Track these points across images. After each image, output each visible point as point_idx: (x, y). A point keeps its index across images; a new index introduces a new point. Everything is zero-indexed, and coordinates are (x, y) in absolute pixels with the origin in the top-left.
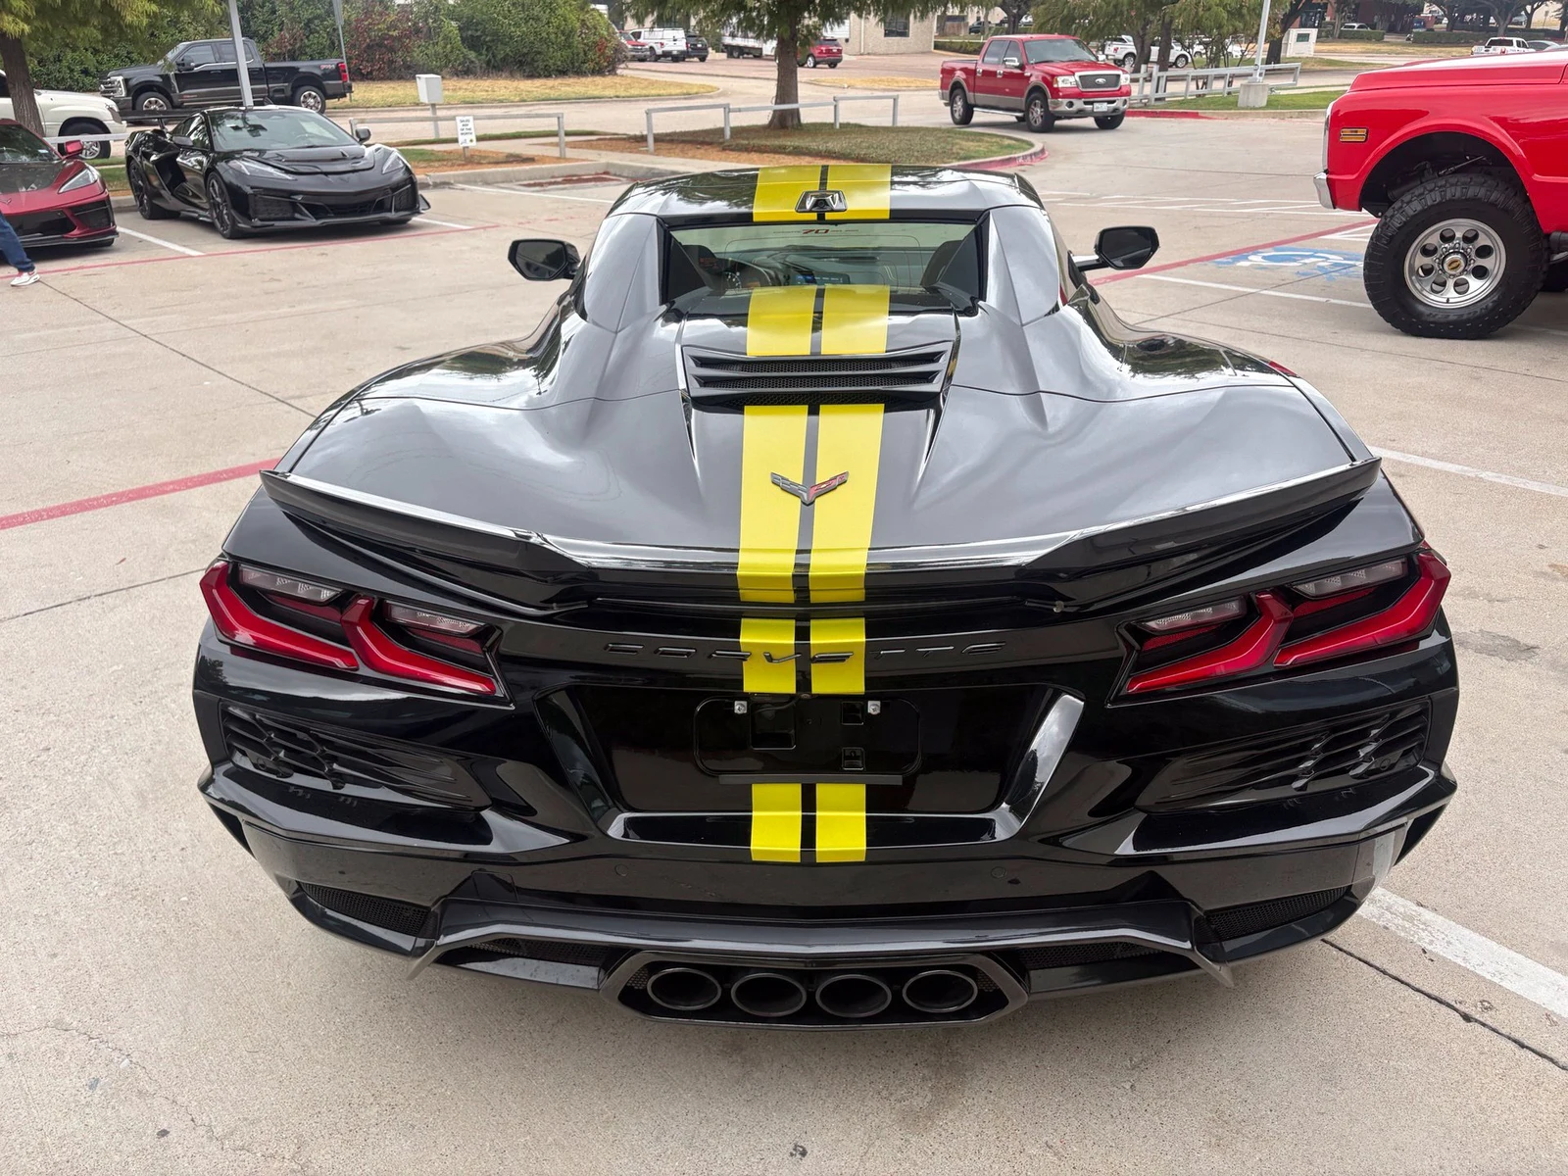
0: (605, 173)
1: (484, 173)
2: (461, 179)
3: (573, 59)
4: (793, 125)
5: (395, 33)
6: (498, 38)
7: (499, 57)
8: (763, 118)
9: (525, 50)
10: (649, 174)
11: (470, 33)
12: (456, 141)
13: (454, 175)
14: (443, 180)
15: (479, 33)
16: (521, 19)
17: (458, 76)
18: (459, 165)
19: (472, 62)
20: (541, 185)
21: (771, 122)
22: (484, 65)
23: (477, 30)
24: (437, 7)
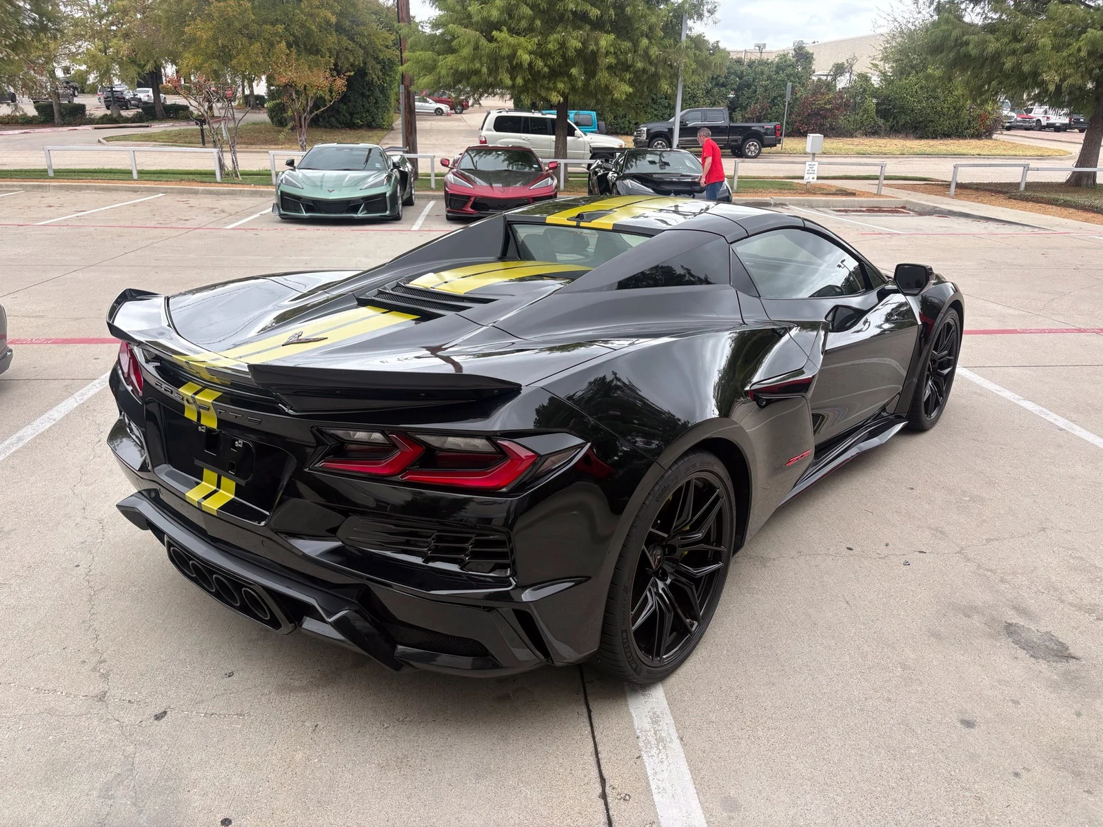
0: (902, 208)
1: (812, 201)
2: (794, 202)
3: (958, 126)
4: (1087, 184)
5: (828, 107)
6: (903, 110)
7: (900, 124)
8: (1063, 177)
9: (921, 119)
10: (933, 211)
11: (884, 107)
12: (802, 178)
13: (790, 200)
14: (781, 202)
15: (891, 107)
16: (924, 98)
17: (866, 135)
18: (800, 193)
19: (880, 126)
20: (846, 211)
21: (1068, 181)
22: (888, 129)
23: (889, 105)
24: (864, 89)
